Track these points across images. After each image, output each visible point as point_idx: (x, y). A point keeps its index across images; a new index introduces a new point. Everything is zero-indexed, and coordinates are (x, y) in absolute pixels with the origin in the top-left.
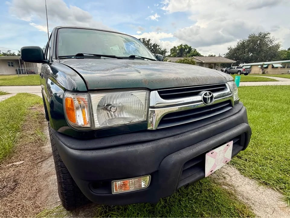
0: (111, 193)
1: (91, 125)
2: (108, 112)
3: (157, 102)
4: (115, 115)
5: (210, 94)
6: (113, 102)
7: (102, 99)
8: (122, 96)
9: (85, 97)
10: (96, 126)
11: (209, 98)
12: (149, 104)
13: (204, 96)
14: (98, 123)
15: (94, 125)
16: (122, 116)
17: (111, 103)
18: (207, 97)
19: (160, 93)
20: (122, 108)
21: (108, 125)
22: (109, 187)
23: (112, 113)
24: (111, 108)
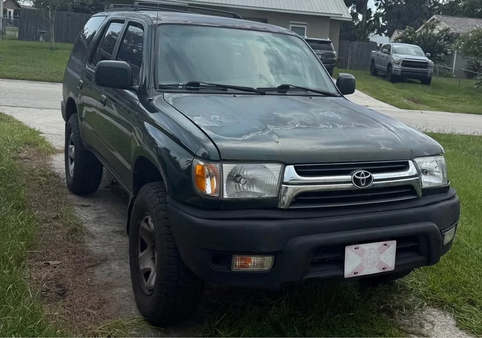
0: (230, 270)
1: (220, 195)
2: (236, 184)
3: (291, 179)
4: (243, 188)
5: (366, 174)
6: (243, 172)
7: (233, 169)
8: (253, 169)
9: (217, 166)
10: (224, 197)
11: (363, 180)
12: (283, 180)
13: (356, 176)
14: (226, 194)
15: (223, 195)
16: (252, 190)
17: (241, 174)
18: (361, 178)
19: (296, 168)
20: (252, 181)
21: (236, 197)
22: (229, 262)
23: (241, 185)
24: (240, 179)
